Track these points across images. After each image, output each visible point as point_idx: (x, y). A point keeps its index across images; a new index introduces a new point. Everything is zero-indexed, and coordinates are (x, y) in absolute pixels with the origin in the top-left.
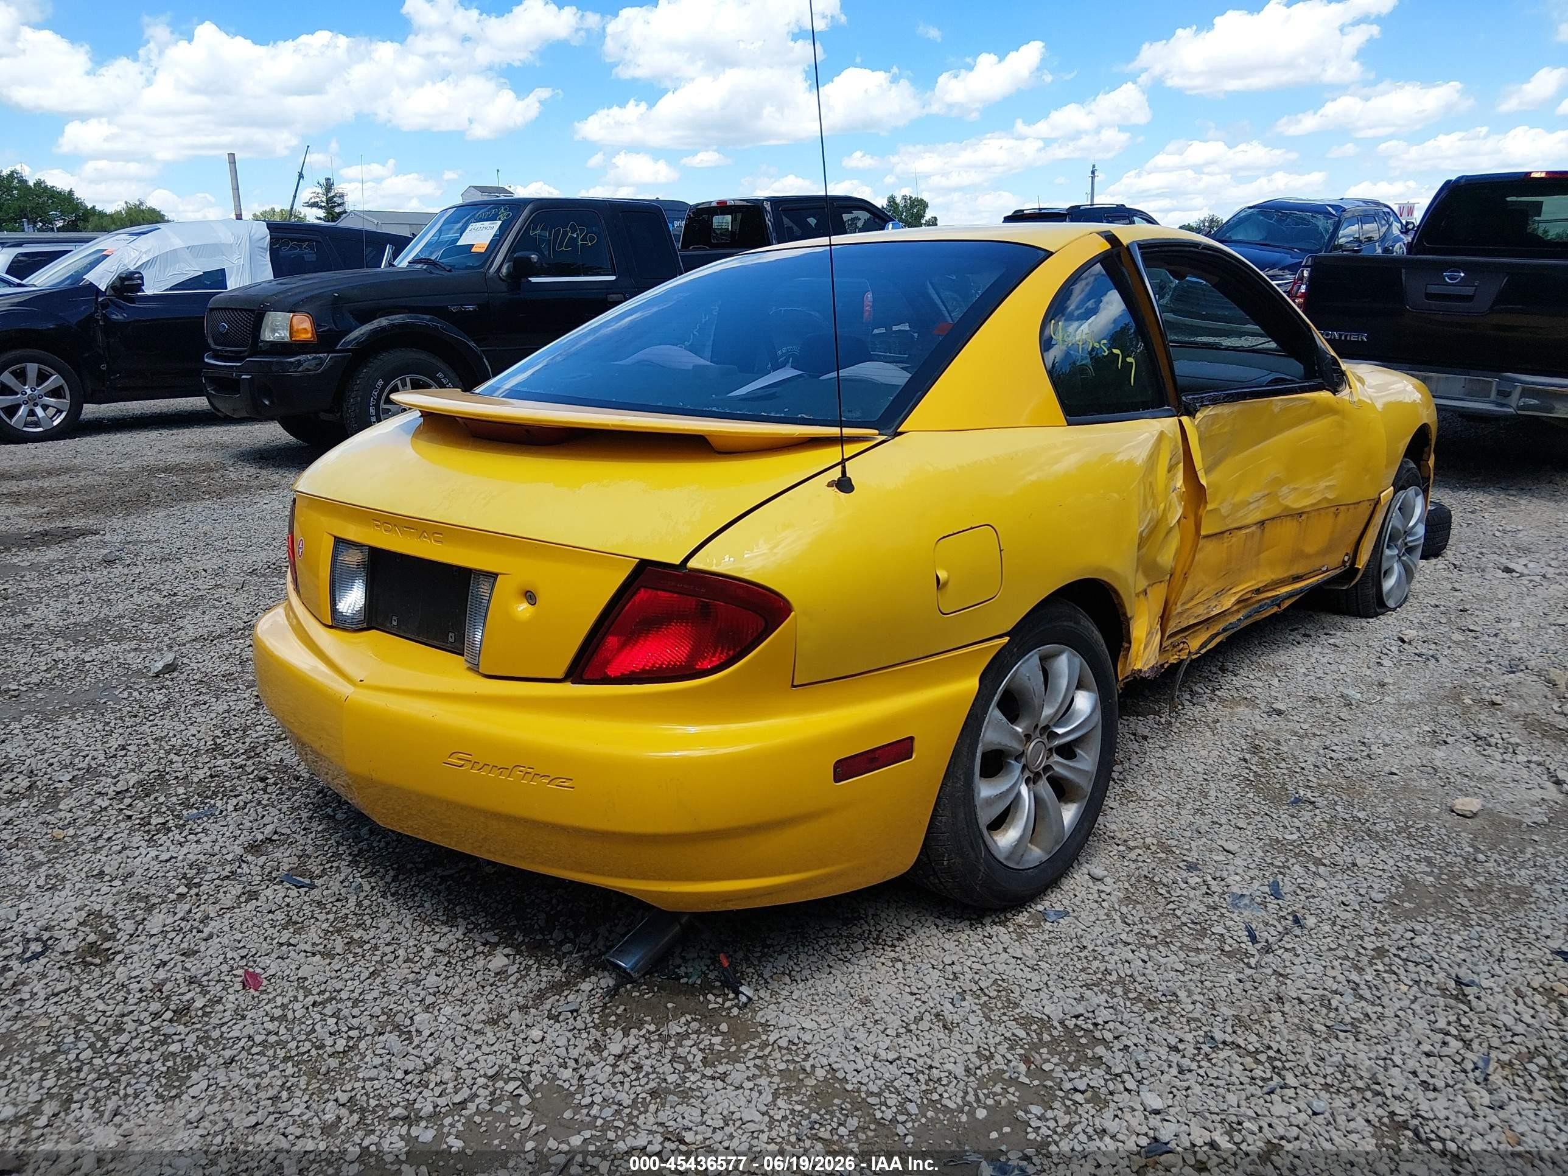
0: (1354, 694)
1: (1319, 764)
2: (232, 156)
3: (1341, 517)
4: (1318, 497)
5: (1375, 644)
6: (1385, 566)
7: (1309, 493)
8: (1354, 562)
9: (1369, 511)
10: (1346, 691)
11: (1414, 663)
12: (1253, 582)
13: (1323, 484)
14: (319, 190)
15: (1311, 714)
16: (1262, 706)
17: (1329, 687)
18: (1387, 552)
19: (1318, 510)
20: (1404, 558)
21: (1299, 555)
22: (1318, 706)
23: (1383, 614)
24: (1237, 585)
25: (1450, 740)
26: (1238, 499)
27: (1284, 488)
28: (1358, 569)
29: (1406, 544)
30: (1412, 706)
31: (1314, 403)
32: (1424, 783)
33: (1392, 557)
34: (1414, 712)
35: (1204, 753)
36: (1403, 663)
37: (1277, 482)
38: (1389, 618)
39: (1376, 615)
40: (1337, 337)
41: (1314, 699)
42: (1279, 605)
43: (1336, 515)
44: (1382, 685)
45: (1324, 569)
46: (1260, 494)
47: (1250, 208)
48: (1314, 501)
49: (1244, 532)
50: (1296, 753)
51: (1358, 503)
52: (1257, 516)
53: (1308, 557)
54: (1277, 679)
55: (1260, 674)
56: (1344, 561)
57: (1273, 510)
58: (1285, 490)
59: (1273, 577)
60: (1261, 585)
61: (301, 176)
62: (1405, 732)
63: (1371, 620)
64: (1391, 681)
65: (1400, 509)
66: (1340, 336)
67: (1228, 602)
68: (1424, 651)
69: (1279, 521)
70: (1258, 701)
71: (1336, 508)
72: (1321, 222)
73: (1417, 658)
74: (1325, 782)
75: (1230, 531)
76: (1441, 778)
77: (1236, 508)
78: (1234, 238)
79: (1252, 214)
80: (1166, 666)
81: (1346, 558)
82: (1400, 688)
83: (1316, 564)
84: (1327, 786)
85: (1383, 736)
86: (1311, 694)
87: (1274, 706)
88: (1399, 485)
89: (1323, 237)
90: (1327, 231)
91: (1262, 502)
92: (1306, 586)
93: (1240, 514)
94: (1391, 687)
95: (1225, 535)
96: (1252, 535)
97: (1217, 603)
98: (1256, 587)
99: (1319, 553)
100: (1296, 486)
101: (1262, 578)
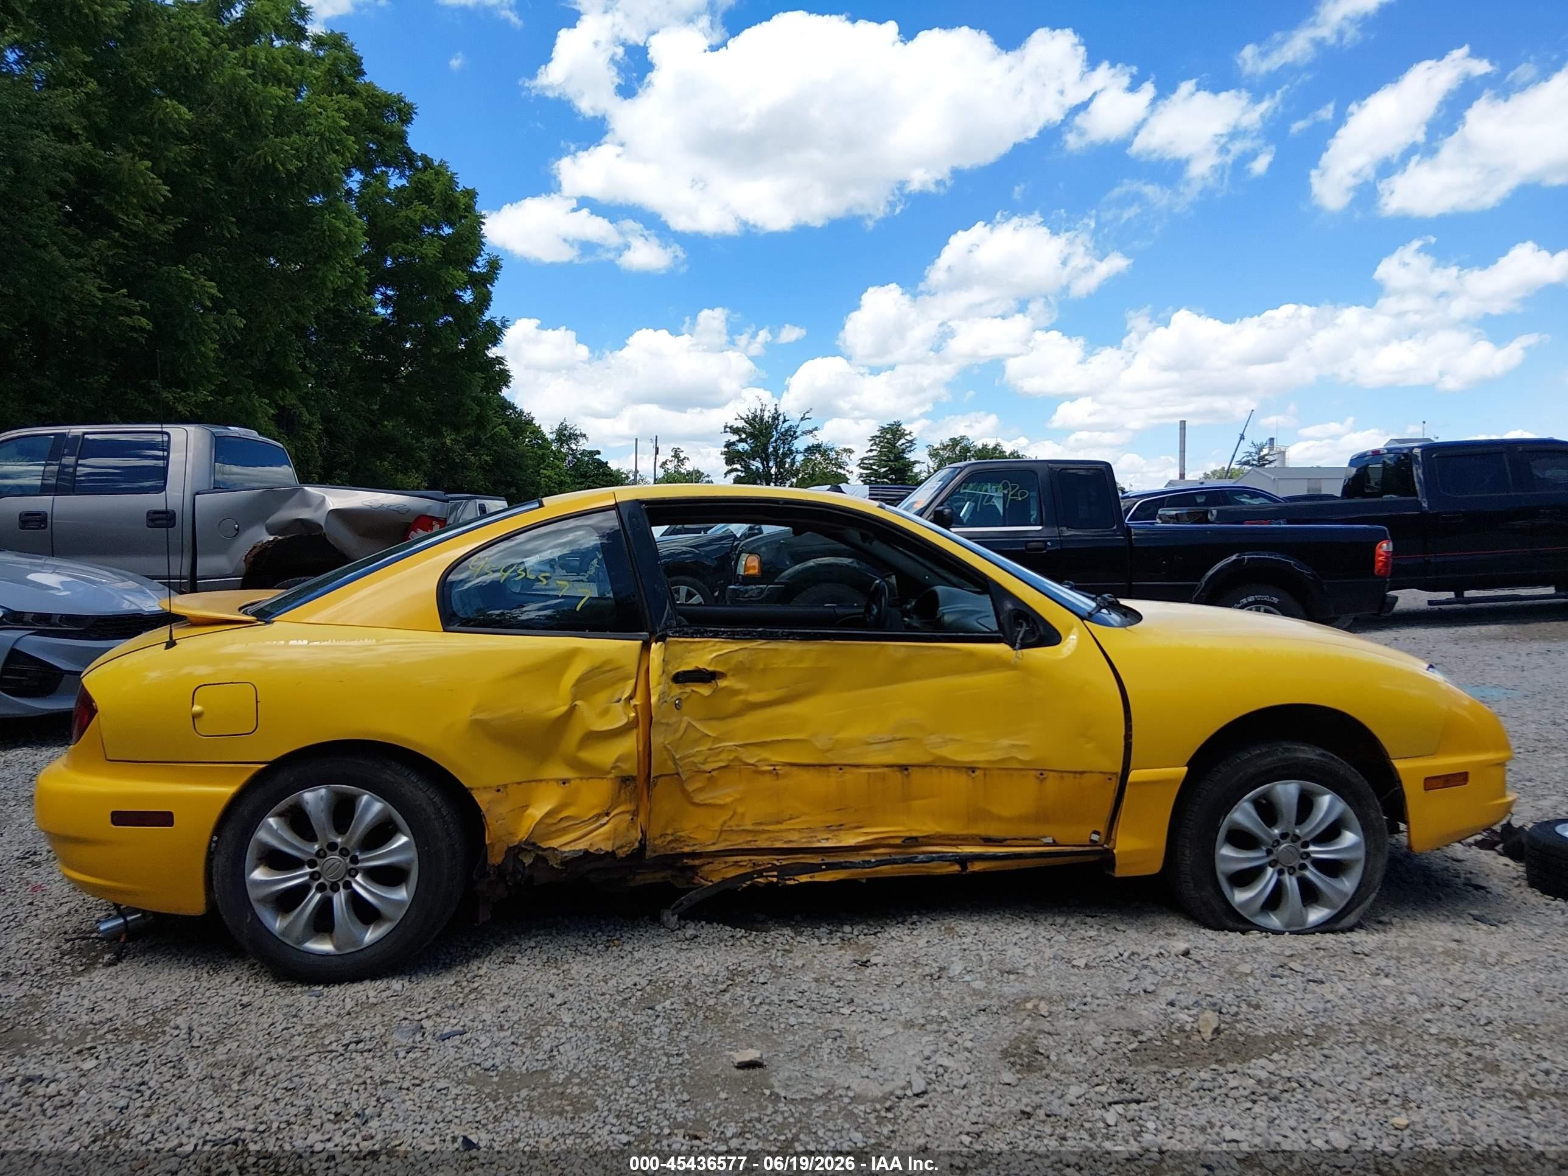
0: (957, 969)
2: (1183, 423)
3: (1051, 784)
4: (999, 755)
6: (1224, 869)
7: (982, 748)
8: (1107, 844)
9: (1113, 787)
10: (955, 965)
12: (901, 828)
13: (1005, 742)
14: (1253, 450)
18: (1225, 852)
19: (1005, 769)
20: (1304, 873)
21: (981, 813)
22: (908, 969)
23: (1242, 931)
24: (870, 826)
26: (846, 735)
27: (933, 737)
29: (1307, 854)
33: (1241, 860)
37: (920, 727)
41: (916, 963)
42: (962, 864)
43: (1041, 781)
44: (1008, 972)
45: (1049, 840)
46: (890, 736)
48: (995, 759)
49: (864, 770)
51: (1081, 772)
52: (889, 759)
53: (1001, 819)
56: (1091, 842)
57: (918, 757)
58: (936, 738)
59: (940, 830)
60: (917, 834)
61: (1242, 437)
65: (1254, 802)
67: (849, 840)
69: (935, 771)
71: (1039, 769)
75: (839, 766)
77: (843, 744)
81: (1095, 837)
82: (1022, 981)
91: (895, 744)
92: (1014, 853)
95: (831, 769)
96: (884, 777)
97: (830, 836)
98: (908, 834)
99: (1023, 819)
100: (958, 738)
101: (918, 827)
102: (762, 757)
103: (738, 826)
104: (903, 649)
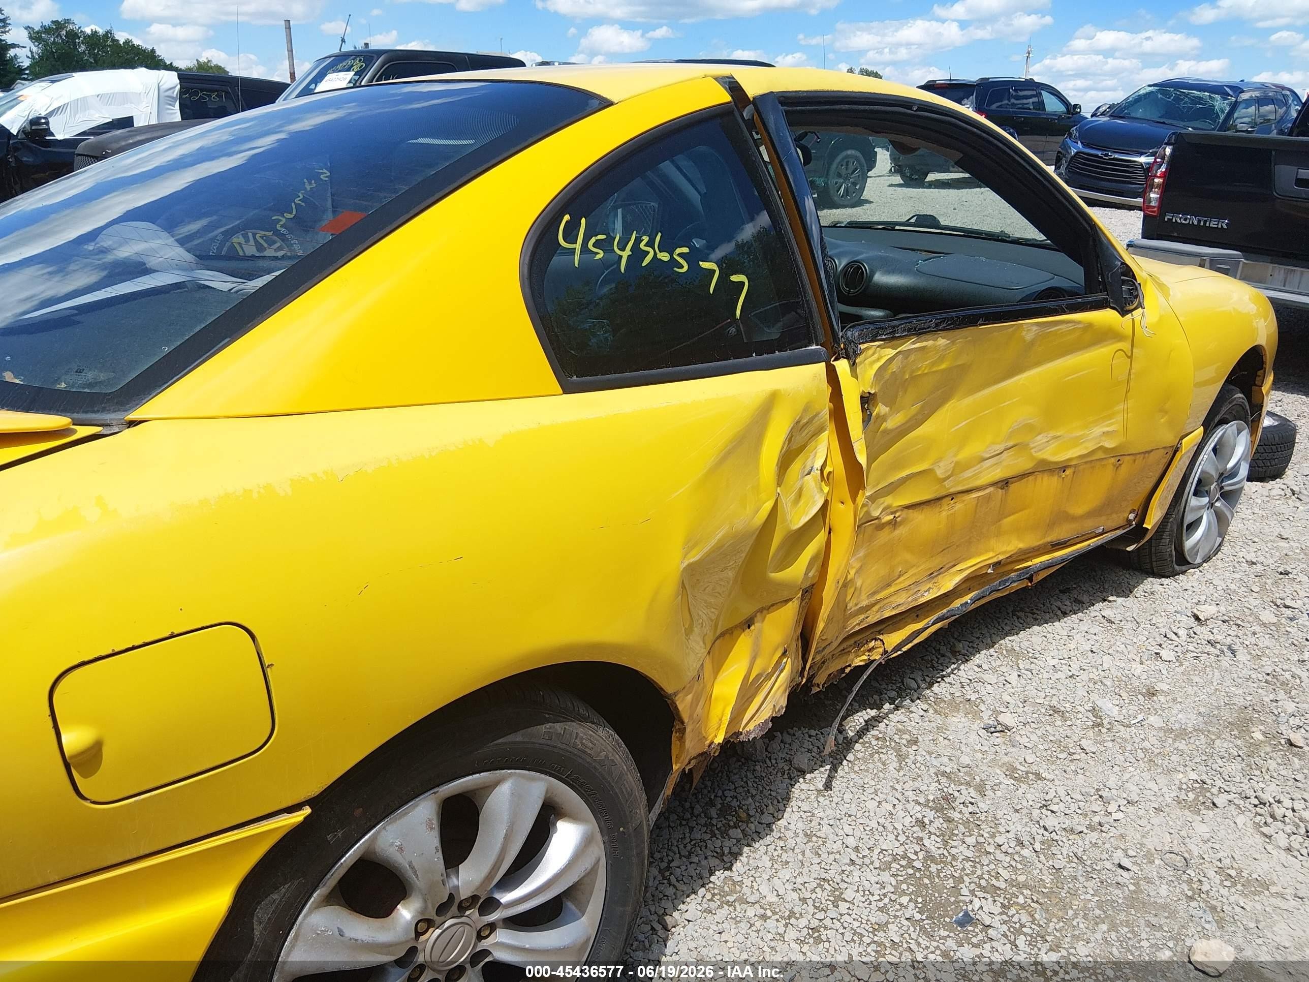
0: (1109, 707)
1: (1026, 839)
3: (1124, 469)
4: (1091, 446)
5: (1160, 620)
6: (1189, 519)
7: (1076, 441)
8: (1142, 520)
9: (1165, 460)
10: (1100, 703)
11: (1204, 657)
12: (991, 554)
13: (1098, 430)
15: (1044, 737)
16: (986, 715)
17: (1081, 692)
18: (1194, 502)
19: (1090, 461)
20: (1218, 504)
21: (1060, 517)
22: (1058, 723)
23: (1184, 573)
24: (963, 561)
25: (1221, 800)
26: (965, 454)
27: (1039, 438)
28: (1147, 529)
29: (1222, 488)
30: (1182, 734)
31: (1089, 326)
32: (1164, 890)
33: (1201, 508)
34: (1182, 745)
35: (871, 805)
36: (1189, 655)
37: (1030, 429)
38: (1190, 580)
39: (1173, 574)
40: (1196, 223)
41: (1056, 711)
42: (1030, 579)
43: (1117, 468)
44: (1151, 693)
45: (1099, 531)
46: (1001, 447)
47: (1150, 86)
48: (1085, 452)
49: (974, 495)
50: (999, 814)
51: (1149, 452)
52: (998, 474)
53: (1073, 519)
54: (1016, 674)
55: (998, 663)
56: (1129, 522)
57: (1022, 464)
58: (1041, 439)
59: (1021, 545)
60: (1001, 557)
62: (1162, 780)
63: (1165, 581)
64: (1165, 687)
65: (1215, 450)
66: (1199, 221)
67: (948, 583)
68: (1219, 638)
69: (1032, 479)
70: (982, 707)
71: (1118, 456)
72: (1220, 104)
73: (1209, 648)
74: (1022, 878)
75: (952, 496)
76: (1190, 881)
77: (959, 468)
78: (1133, 115)
79: (1152, 92)
80: (847, 670)
81: (1132, 516)
82: (1174, 700)
83: (1089, 525)
84: (1021, 886)
85: (1130, 786)
86: (1054, 703)
87: (1001, 718)
88: (1211, 422)
89: (1218, 116)
90: (1223, 111)
91: (1005, 454)
92: (1071, 553)
93: (968, 474)
94: (1162, 699)
95: (945, 501)
96: (988, 498)
97: (930, 585)
98: (995, 560)
99: (1090, 514)
100: (1059, 434)
101: (1004, 549)
102: (885, 504)
103: (856, 605)
104: (1035, 328)
